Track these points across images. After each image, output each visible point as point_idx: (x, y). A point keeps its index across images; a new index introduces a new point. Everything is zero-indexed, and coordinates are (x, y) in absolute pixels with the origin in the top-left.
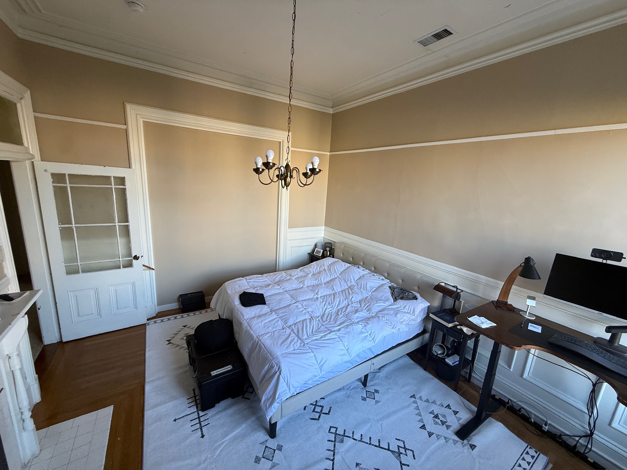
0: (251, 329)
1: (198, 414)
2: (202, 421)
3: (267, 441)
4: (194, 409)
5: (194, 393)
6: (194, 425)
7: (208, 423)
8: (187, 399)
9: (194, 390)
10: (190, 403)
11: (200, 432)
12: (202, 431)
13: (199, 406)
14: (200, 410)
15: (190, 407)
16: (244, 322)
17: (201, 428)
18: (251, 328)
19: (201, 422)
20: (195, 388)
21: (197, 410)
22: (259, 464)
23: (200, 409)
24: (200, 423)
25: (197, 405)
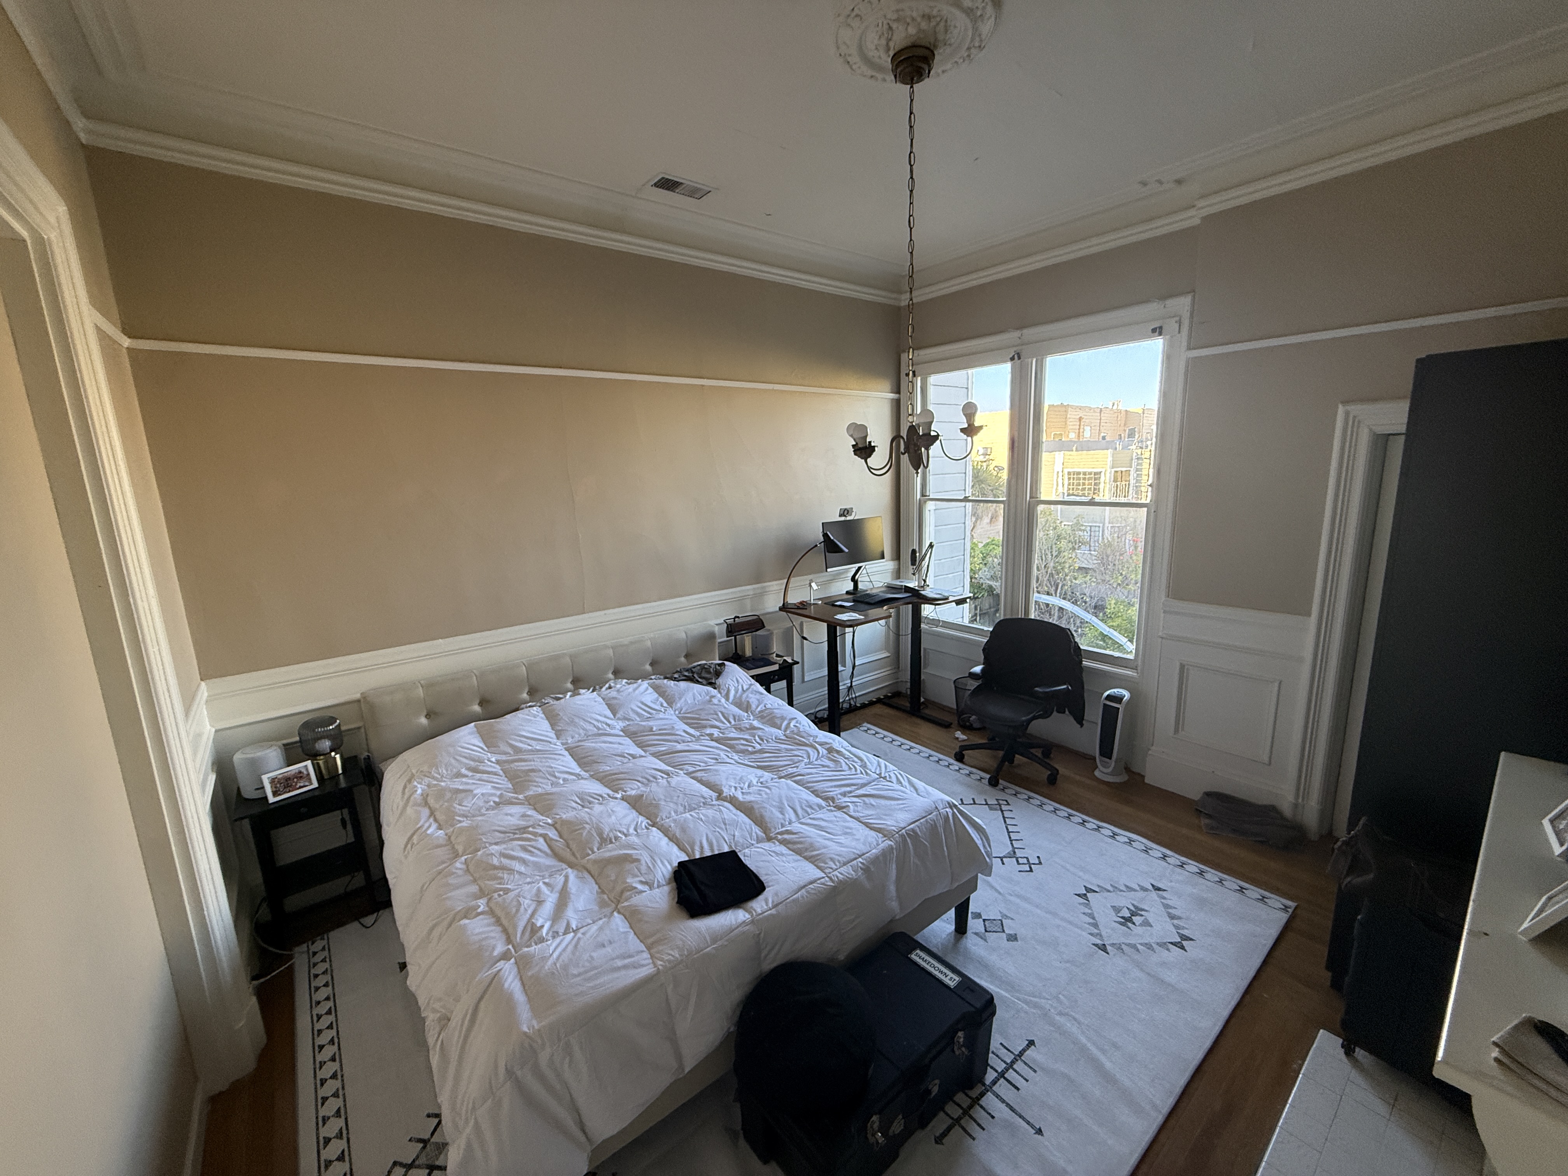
0: (864, 854)
1: (994, 1082)
2: (1005, 1062)
3: (976, 934)
4: (989, 1100)
5: (949, 1129)
6: (1022, 1077)
7: (1002, 1048)
8: (974, 1139)
9: (939, 1140)
10: (979, 1125)
11: (1028, 1052)
12: (1024, 1050)
13: (974, 1093)
14: (984, 1084)
15: (989, 1114)
16: (839, 875)
17: (1018, 1055)
18: (860, 856)
19: (1007, 1064)
20: (933, 1138)
21: (988, 1091)
22: (1016, 934)
23: (979, 1085)
24: (1010, 1066)
25: (976, 1101)
